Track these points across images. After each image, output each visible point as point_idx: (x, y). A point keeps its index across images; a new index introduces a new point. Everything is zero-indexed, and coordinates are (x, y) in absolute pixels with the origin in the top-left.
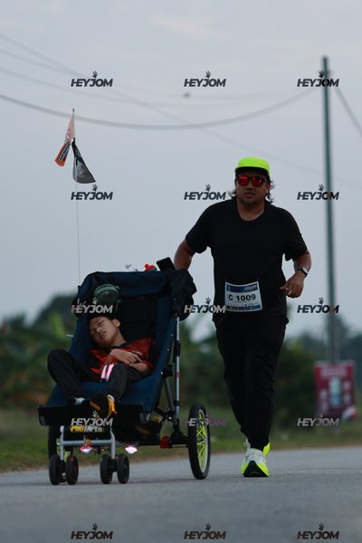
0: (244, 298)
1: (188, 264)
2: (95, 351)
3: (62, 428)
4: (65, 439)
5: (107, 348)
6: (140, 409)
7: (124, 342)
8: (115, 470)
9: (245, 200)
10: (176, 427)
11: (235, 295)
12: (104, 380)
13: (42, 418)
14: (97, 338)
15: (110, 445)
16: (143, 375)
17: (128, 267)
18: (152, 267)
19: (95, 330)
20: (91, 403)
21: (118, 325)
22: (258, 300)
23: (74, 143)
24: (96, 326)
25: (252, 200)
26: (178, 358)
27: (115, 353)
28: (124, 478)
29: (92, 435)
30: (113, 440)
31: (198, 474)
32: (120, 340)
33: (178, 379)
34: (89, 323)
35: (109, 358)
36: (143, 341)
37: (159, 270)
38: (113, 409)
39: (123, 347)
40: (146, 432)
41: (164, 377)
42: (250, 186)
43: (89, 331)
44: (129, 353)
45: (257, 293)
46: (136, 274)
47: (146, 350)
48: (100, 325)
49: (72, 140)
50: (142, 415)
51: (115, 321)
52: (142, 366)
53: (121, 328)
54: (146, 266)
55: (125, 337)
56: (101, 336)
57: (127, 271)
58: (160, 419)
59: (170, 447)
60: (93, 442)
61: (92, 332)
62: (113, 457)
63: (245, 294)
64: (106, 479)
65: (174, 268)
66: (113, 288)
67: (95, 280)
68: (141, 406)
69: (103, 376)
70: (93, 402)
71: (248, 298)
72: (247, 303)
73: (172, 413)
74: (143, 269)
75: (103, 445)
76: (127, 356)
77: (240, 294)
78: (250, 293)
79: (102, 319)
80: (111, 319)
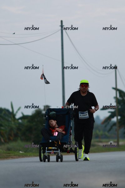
0: (84, 115)
8: (59, 158)
9: (83, 91)
10: (71, 148)
11: (82, 114)
12: (55, 136)
14: (51, 125)
22: (88, 116)
25: (85, 91)
29: (54, 150)
30: (59, 151)
31: (77, 160)
32: (57, 126)
33: (71, 136)
34: (49, 121)
36: (63, 126)
39: (58, 127)
42: (84, 87)
43: (49, 123)
45: (87, 114)
46: (59, 109)
47: (64, 128)
48: (52, 122)
52: (64, 132)
53: (57, 123)
55: (58, 125)
56: (52, 124)
57: (57, 108)
62: (59, 155)
63: (84, 114)
66: (54, 112)
69: (54, 135)
71: (85, 115)
72: (85, 116)
75: (56, 152)
76: (60, 130)
77: (83, 114)
78: (86, 114)
79: (52, 120)
80: (54, 120)
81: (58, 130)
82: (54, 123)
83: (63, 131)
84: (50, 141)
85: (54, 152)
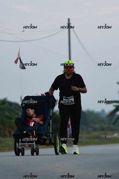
1: (53, 93)
2: (27, 118)
3: (20, 140)
4: (21, 143)
5: (31, 117)
6: (42, 135)
7: (36, 116)
8: (35, 152)
10: (50, 140)
12: (31, 126)
13: (14, 137)
14: (28, 115)
15: (33, 145)
16: (42, 125)
17: (36, 94)
18: (43, 94)
19: (28, 112)
20: (29, 133)
21: (34, 111)
23: (20, 58)
24: (28, 111)
25: (69, 73)
26: (51, 120)
27: (34, 119)
28: (37, 154)
29: (28, 142)
30: (34, 143)
32: (35, 115)
33: (51, 126)
34: (26, 110)
35: (32, 120)
36: (41, 116)
37: (45, 95)
38: (35, 135)
39: (35, 117)
40: (43, 141)
41: (48, 126)
43: (26, 112)
44: (38, 119)
45: (73, 99)
46: (39, 96)
47: (42, 118)
48: (29, 111)
49: (19, 57)
50: (42, 136)
51: (33, 110)
52: (41, 123)
53: (35, 112)
54: (42, 94)
55: (36, 115)
56: (29, 114)
58: (46, 138)
59: (49, 146)
60: (29, 144)
61: (27, 113)
62: (34, 148)
64: (32, 154)
65: (49, 95)
67: (27, 98)
68: (42, 134)
69: (31, 125)
70: (30, 132)
73: (49, 136)
74: (41, 95)
75: (32, 145)
76: (37, 120)
79: (30, 109)
80: (32, 109)
81: (35, 120)
82: (31, 112)
83: (41, 121)
84: (25, 132)
85: (29, 145)
